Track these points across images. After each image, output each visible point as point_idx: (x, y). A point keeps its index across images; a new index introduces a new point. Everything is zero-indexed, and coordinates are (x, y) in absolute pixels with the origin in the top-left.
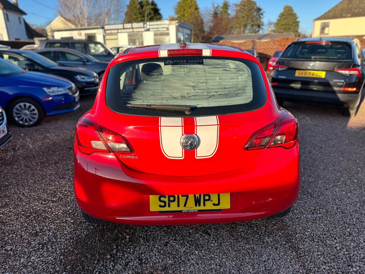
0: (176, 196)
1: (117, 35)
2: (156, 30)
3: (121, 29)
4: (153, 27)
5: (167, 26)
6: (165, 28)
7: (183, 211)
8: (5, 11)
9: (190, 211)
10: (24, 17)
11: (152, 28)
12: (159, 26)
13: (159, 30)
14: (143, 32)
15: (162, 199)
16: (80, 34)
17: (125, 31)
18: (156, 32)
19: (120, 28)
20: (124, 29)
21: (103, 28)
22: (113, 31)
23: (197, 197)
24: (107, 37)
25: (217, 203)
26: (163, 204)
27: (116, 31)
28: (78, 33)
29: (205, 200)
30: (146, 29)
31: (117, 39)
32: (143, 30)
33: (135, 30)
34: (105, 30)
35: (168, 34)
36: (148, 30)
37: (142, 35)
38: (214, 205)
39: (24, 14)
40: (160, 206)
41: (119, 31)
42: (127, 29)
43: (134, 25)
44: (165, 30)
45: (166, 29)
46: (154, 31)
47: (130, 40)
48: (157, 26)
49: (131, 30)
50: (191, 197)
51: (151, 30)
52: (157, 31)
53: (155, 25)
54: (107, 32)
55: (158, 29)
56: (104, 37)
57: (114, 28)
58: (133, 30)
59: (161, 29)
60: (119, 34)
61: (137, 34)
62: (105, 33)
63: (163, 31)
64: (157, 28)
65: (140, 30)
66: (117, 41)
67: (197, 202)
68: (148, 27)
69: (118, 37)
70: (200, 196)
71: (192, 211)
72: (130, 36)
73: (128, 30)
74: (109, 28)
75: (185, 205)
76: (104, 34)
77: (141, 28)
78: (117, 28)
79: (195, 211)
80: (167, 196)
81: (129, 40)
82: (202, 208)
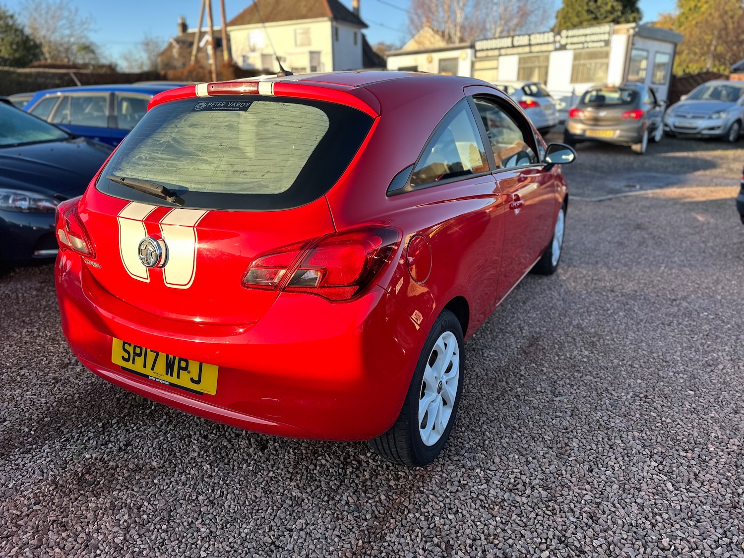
0: (144, 349)
1: (498, 60)
2: (581, 46)
3: (508, 47)
4: (575, 40)
5: (606, 37)
6: (601, 41)
7: (150, 378)
8: (335, 24)
9: (158, 380)
10: (364, 31)
11: (572, 44)
12: (588, 38)
13: (588, 47)
14: (550, 51)
15: (127, 346)
16: (430, 59)
17: (515, 50)
18: (579, 51)
19: (505, 45)
20: (513, 46)
21: (472, 47)
22: (490, 53)
23: (171, 358)
24: (478, 65)
25: (196, 379)
26: (126, 356)
27: (496, 53)
28: (428, 59)
29: (180, 368)
30: (558, 45)
31: (497, 68)
32: (551, 47)
33: (535, 49)
34: (476, 51)
35: (607, 55)
36: (563, 47)
37: (547, 59)
38: (192, 380)
39: (365, 26)
40: (123, 358)
41: (503, 52)
42: (519, 46)
43: (535, 38)
44: (601, 47)
45: (602, 44)
46: (575, 49)
47: (521, 72)
48: (583, 39)
49: (527, 49)
50: (162, 357)
51: (568, 47)
52: (583, 48)
53: (579, 36)
54: (479, 54)
55: (586, 45)
56: (473, 64)
57: (494, 46)
58: (530, 49)
59: (590, 45)
60: (501, 58)
61: (538, 57)
62: (476, 57)
63: (596, 47)
64: (583, 43)
65: (544, 48)
66: (495, 71)
67: (169, 367)
68: (563, 42)
69: (498, 64)
70: (174, 358)
71: (161, 381)
72: (521, 61)
73: (520, 50)
74: (485, 48)
75: (153, 369)
76: (474, 59)
77: (548, 43)
78: (499, 46)
79: (166, 383)
80: (133, 346)
81: (519, 69)
82: (174, 380)
